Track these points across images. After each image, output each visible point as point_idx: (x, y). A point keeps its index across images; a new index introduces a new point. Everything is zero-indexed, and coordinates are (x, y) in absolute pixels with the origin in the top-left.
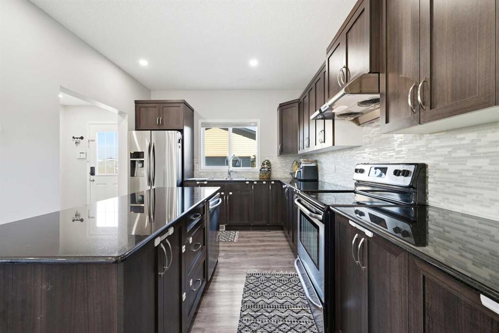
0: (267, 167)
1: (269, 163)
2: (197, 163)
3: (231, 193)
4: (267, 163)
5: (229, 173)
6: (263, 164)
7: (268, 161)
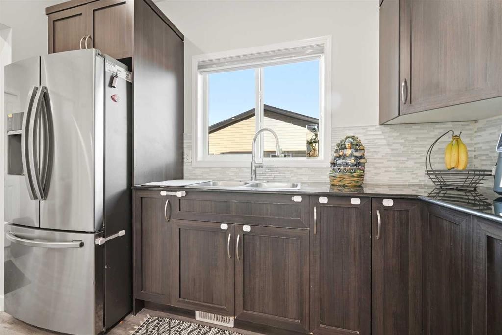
0: (351, 155)
1: (357, 145)
2: (190, 148)
3: (247, 228)
4: (352, 144)
5: (254, 172)
6: (341, 147)
7: (353, 137)
